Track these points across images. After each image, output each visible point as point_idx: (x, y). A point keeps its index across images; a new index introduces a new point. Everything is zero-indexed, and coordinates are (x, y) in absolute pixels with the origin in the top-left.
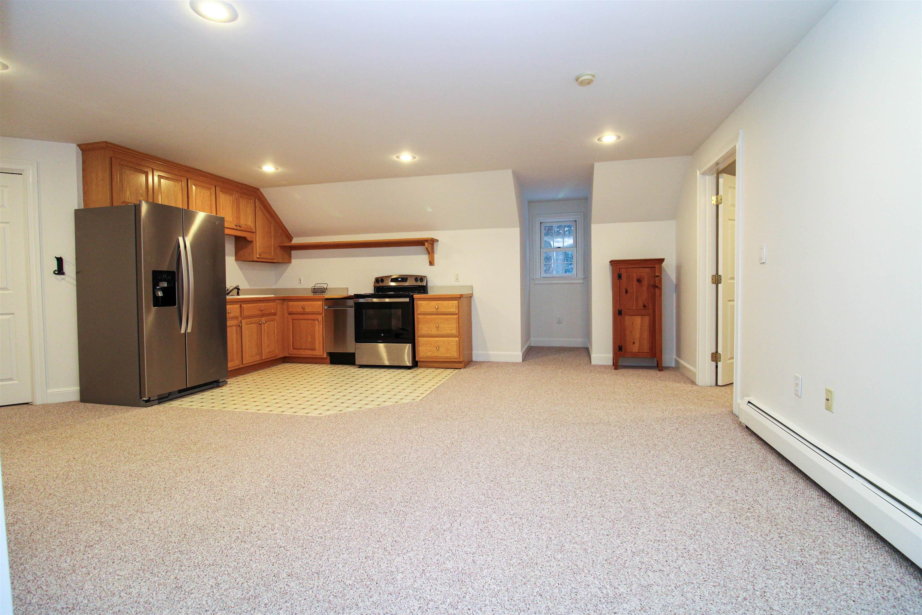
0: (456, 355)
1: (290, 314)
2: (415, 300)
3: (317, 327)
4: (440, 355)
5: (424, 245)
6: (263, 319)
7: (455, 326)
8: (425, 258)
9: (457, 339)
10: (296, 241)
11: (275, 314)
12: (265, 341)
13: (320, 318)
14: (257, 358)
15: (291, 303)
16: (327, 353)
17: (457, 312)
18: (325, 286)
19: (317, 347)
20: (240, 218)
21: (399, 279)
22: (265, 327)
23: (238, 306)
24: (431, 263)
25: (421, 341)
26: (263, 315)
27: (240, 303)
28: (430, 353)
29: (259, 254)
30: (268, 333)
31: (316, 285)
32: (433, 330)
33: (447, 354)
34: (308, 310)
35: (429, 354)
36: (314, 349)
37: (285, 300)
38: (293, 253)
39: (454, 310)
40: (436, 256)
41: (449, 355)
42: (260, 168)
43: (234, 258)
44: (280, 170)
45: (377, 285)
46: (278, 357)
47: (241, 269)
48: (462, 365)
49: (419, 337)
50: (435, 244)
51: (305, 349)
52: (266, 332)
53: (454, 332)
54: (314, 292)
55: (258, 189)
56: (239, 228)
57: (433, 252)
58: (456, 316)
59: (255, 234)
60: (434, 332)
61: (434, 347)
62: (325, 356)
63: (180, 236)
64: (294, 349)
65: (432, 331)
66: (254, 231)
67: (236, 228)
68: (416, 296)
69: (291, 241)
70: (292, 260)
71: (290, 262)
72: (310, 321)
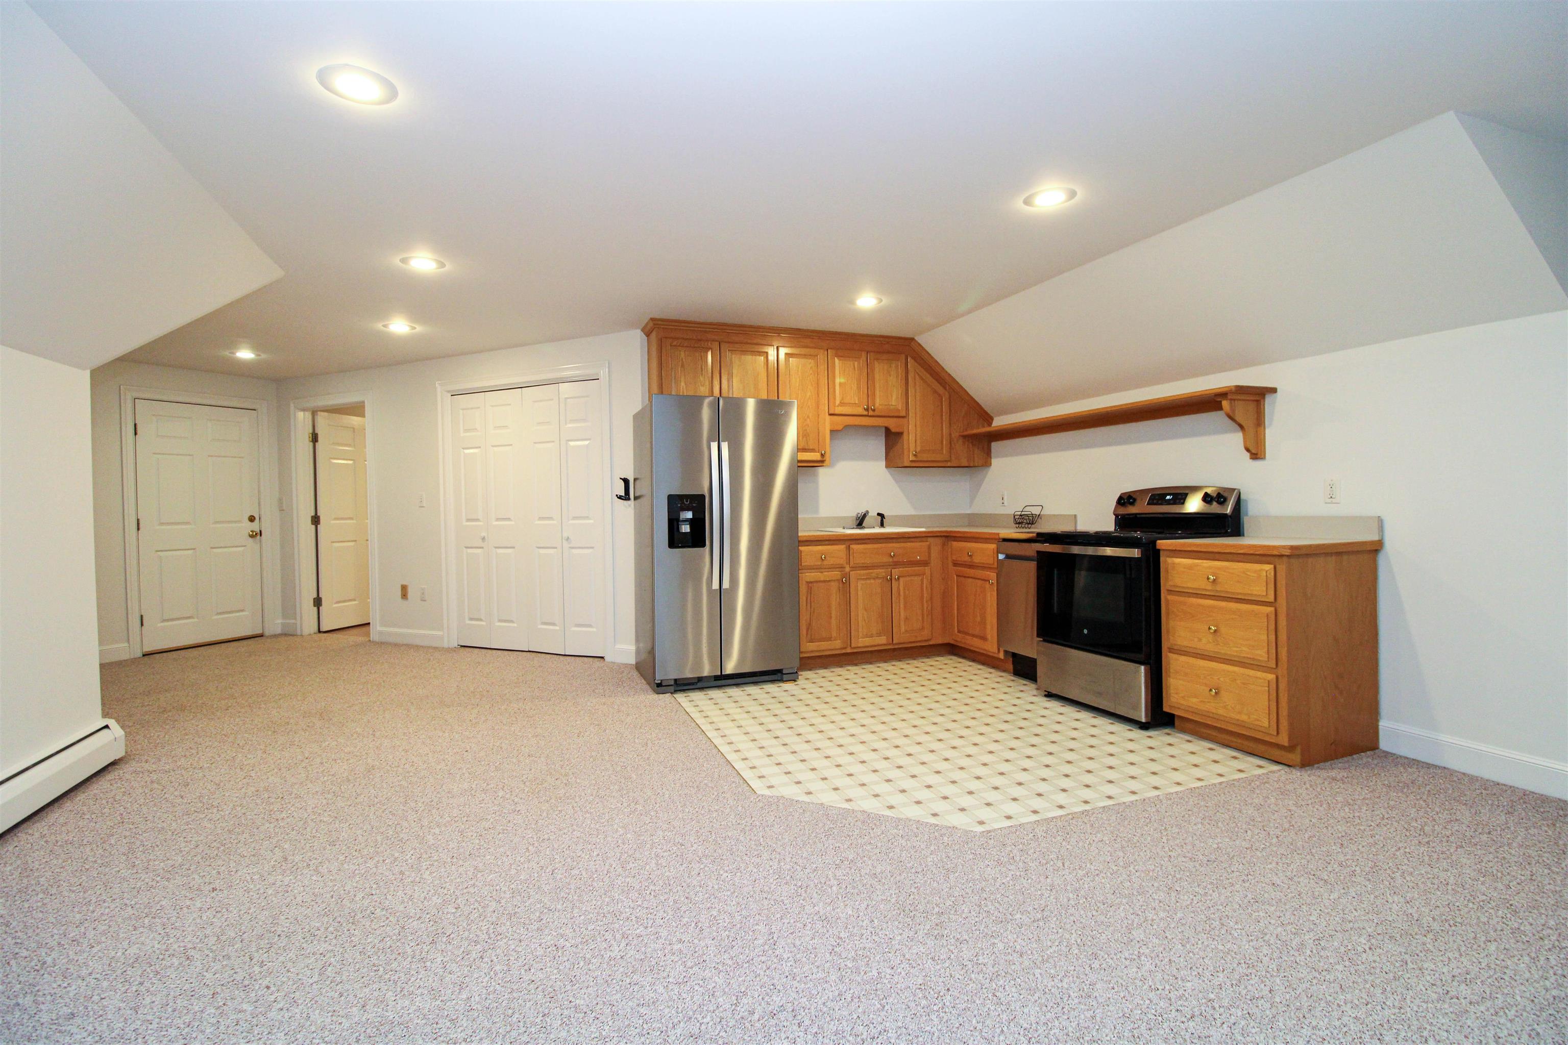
0: (1265, 723)
1: (955, 564)
2: (1161, 553)
3: (989, 595)
4: (1221, 712)
5: (1218, 407)
6: (896, 572)
7: (1264, 637)
8: (1236, 440)
9: (1272, 677)
10: (999, 422)
11: (925, 563)
12: (900, 612)
13: (993, 576)
14: (883, 640)
15: (956, 544)
16: (1006, 652)
17: (1271, 598)
18: (1036, 511)
19: (989, 637)
20: (874, 395)
21: (1168, 497)
22: (900, 586)
23: (843, 547)
24: (1256, 453)
25: (1173, 663)
26: (896, 564)
27: (848, 543)
28: (1194, 700)
29: (915, 455)
30: (905, 597)
31: (1027, 509)
32: (1204, 640)
33: (1240, 713)
34: (977, 559)
35: (1193, 702)
36: (984, 638)
37: (948, 537)
38: (995, 445)
39: (1259, 590)
40: (1272, 435)
41: (1244, 717)
42: (852, 302)
43: (884, 463)
44: (886, 301)
45: (1123, 511)
46: (931, 643)
47: (897, 481)
48: (1296, 757)
49: (1171, 650)
50: (1269, 399)
51: (973, 636)
52: (902, 593)
53: (1261, 654)
54: (1019, 523)
55: (912, 339)
56: (871, 413)
57: (1259, 422)
58: (1271, 609)
59: (905, 420)
60: (1206, 643)
61: (1206, 685)
62: (1001, 656)
63: (714, 441)
64: (959, 631)
65: (1200, 640)
66: (903, 414)
67: (866, 413)
68: (1162, 544)
69: (990, 424)
70: (995, 461)
71: (987, 464)
72: (980, 582)
